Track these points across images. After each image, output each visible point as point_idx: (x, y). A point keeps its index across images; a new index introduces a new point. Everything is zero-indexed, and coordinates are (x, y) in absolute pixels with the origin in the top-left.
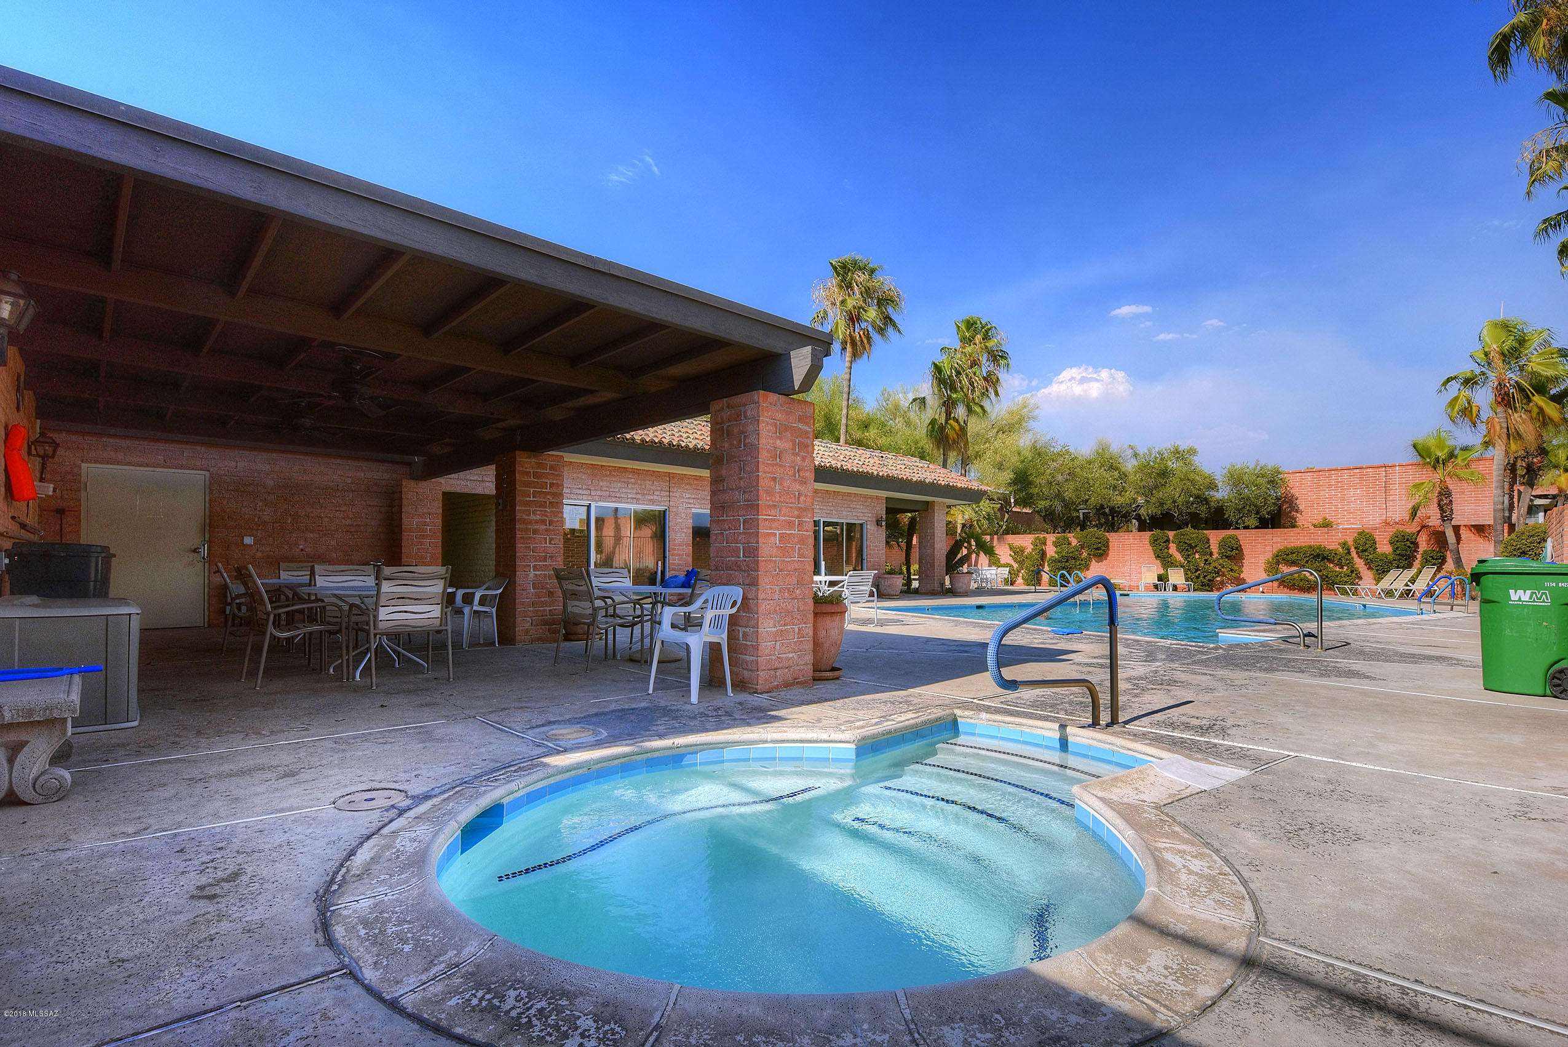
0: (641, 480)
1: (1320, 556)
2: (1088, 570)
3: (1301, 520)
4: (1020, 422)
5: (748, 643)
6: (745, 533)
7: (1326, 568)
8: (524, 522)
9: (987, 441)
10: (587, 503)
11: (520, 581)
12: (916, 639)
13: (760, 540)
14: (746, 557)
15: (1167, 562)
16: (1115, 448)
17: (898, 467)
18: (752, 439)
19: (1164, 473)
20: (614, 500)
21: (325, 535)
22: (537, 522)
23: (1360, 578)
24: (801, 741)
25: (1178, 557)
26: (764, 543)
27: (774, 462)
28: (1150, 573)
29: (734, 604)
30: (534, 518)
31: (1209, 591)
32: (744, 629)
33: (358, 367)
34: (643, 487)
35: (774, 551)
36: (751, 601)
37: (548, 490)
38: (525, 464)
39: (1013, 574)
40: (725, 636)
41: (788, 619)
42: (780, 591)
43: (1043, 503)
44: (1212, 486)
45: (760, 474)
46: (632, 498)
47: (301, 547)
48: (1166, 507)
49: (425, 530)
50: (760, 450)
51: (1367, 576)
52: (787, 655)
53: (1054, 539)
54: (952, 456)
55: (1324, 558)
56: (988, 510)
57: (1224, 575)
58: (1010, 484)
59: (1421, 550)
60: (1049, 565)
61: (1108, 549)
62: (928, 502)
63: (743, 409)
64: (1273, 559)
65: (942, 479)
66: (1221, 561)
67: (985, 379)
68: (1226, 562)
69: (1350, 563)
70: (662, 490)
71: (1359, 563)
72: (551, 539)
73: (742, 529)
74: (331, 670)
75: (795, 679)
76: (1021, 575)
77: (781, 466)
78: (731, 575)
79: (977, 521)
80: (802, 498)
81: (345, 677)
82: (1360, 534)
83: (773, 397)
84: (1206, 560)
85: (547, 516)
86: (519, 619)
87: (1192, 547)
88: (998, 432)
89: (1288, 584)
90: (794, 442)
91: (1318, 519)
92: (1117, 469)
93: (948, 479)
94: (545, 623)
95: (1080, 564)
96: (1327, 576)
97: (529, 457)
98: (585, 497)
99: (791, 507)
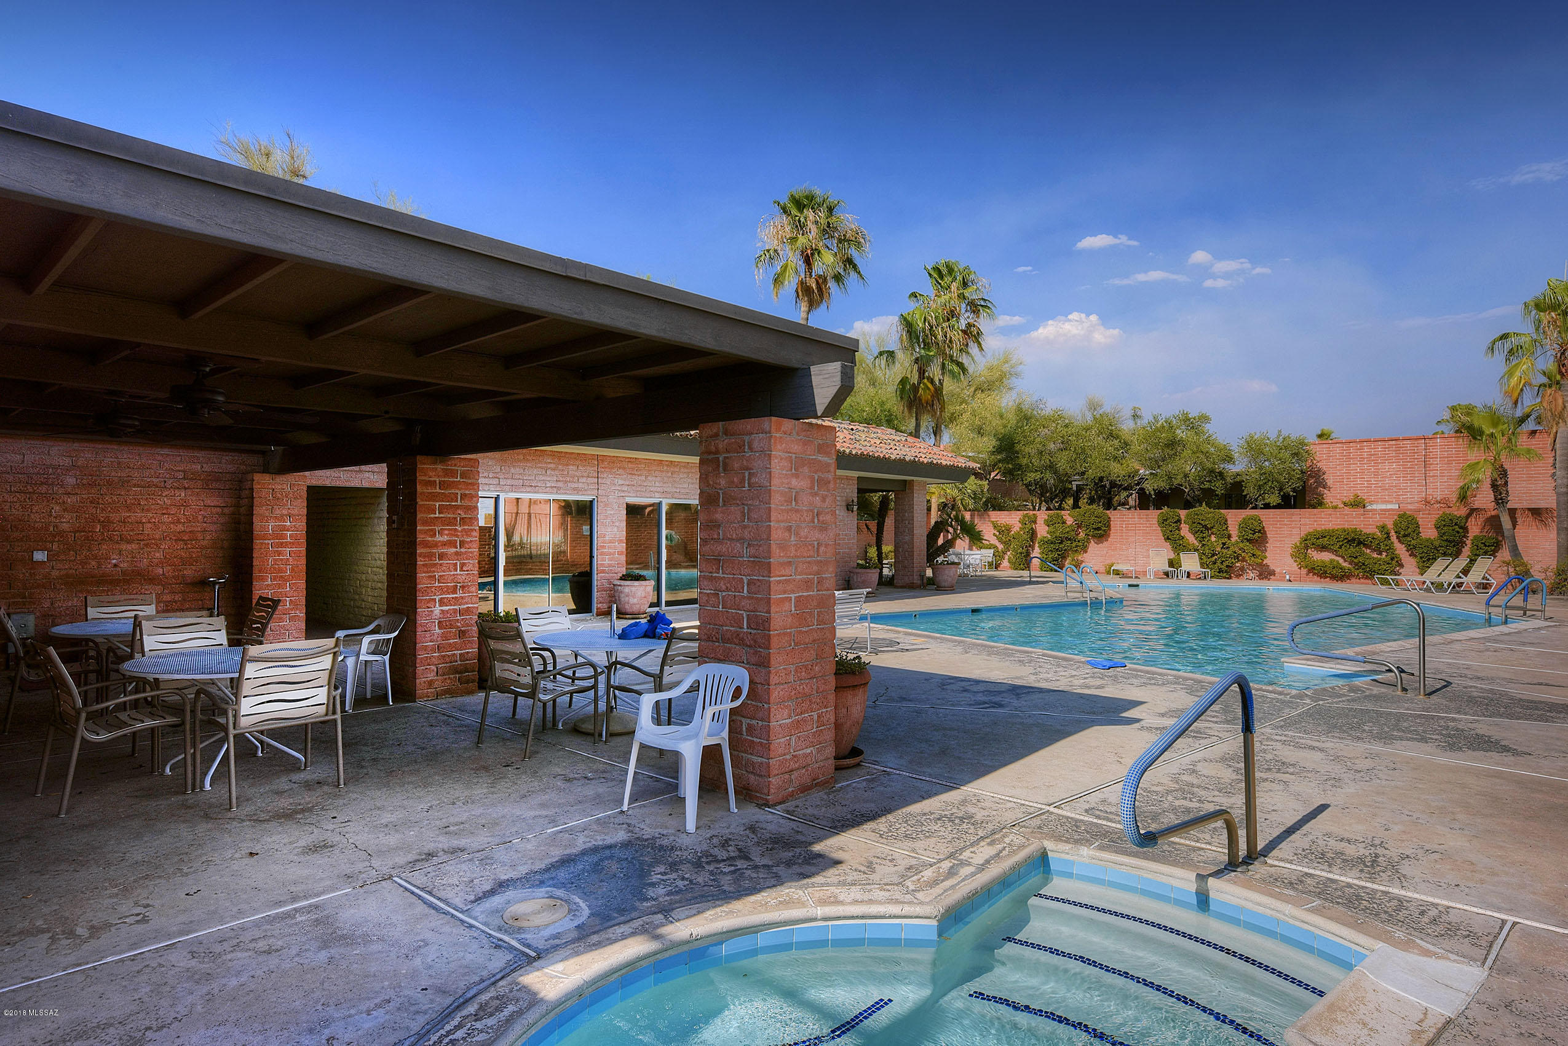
0: (564, 465)
1: (1355, 541)
2: (1086, 552)
3: (1329, 497)
4: (1001, 379)
5: (755, 739)
6: (749, 598)
7: (1362, 554)
8: (426, 544)
9: (964, 401)
10: (494, 494)
11: (421, 620)
12: (928, 677)
13: (773, 609)
14: (752, 629)
15: (1179, 545)
16: (1107, 408)
17: (872, 442)
18: (760, 479)
19: (1173, 445)
20: (529, 489)
21: (146, 545)
22: (444, 544)
23: (1401, 566)
24: (862, 917)
25: (1191, 539)
26: (777, 612)
27: (789, 507)
28: (1159, 557)
29: (737, 692)
30: (441, 539)
31: (1228, 578)
32: (748, 721)
33: (208, 369)
34: (566, 473)
35: (790, 620)
36: (759, 686)
37: (459, 503)
38: (429, 471)
39: (999, 556)
40: (725, 734)
41: (805, 705)
42: (796, 671)
43: (1033, 475)
44: (1229, 459)
45: (772, 524)
46: (552, 487)
47: (114, 561)
48: (1176, 482)
49: (284, 537)
50: (773, 494)
51: (1410, 564)
52: (804, 751)
53: (1046, 517)
54: (927, 422)
55: (1360, 543)
56: (974, 487)
57: (1244, 560)
58: (993, 453)
59: (1471, 535)
60: (1040, 547)
61: (1110, 530)
62: (905, 481)
63: (746, 438)
64: (1301, 543)
65: (923, 456)
66: (1241, 545)
67: (965, 332)
68: (1247, 546)
69: (1390, 549)
70: (588, 477)
71: (1400, 549)
72: (463, 565)
73: (745, 591)
74: (168, 771)
75: (814, 780)
76: (1007, 557)
77: (797, 511)
78: (730, 649)
79: (961, 500)
80: (822, 549)
81: (190, 787)
82: (1400, 516)
83: (788, 424)
84: (1224, 544)
85: (457, 536)
86: (420, 669)
87: (1207, 529)
88: (975, 391)
89: (1322, 572)
90: (812, 478)
91: (1349, 496)
92: (1117, 437)
93: (930, 456)
94: (455, 670)
95: (1077, 546)
96: (1364, 564)
97: (435, 463)
98: (492, 488)
99: (809, 562)
